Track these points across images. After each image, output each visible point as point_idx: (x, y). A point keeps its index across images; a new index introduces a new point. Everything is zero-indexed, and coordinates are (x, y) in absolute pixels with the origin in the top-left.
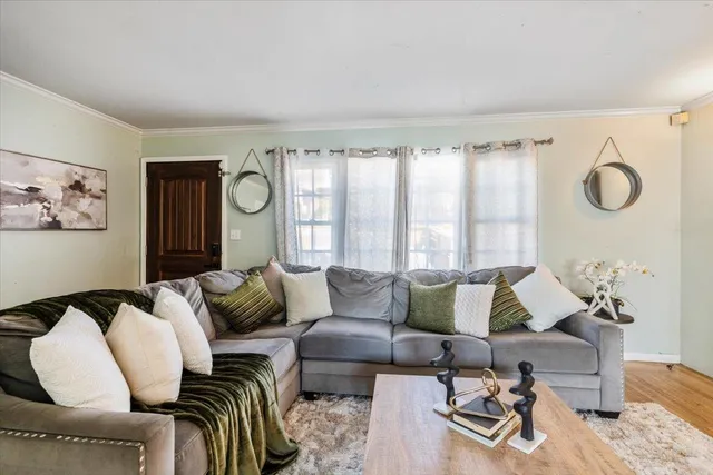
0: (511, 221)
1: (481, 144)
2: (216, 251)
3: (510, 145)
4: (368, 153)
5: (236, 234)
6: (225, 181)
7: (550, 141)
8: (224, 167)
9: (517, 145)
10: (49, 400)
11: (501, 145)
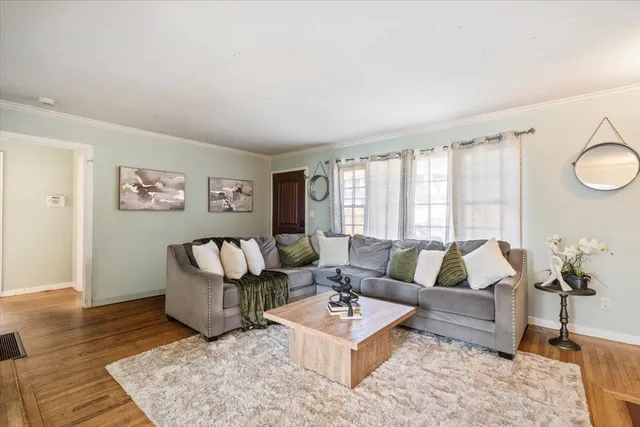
0: (495, 202)
1: (468, 141)
2: (302, 224)
3: (494, 138)
4: (385, 157)
5: (312, 214)
6: (307, 181)
7: (532, 131)
8: (306, 173)
9: (499, 138)
10: (198, 267)
11: (483, 140)
